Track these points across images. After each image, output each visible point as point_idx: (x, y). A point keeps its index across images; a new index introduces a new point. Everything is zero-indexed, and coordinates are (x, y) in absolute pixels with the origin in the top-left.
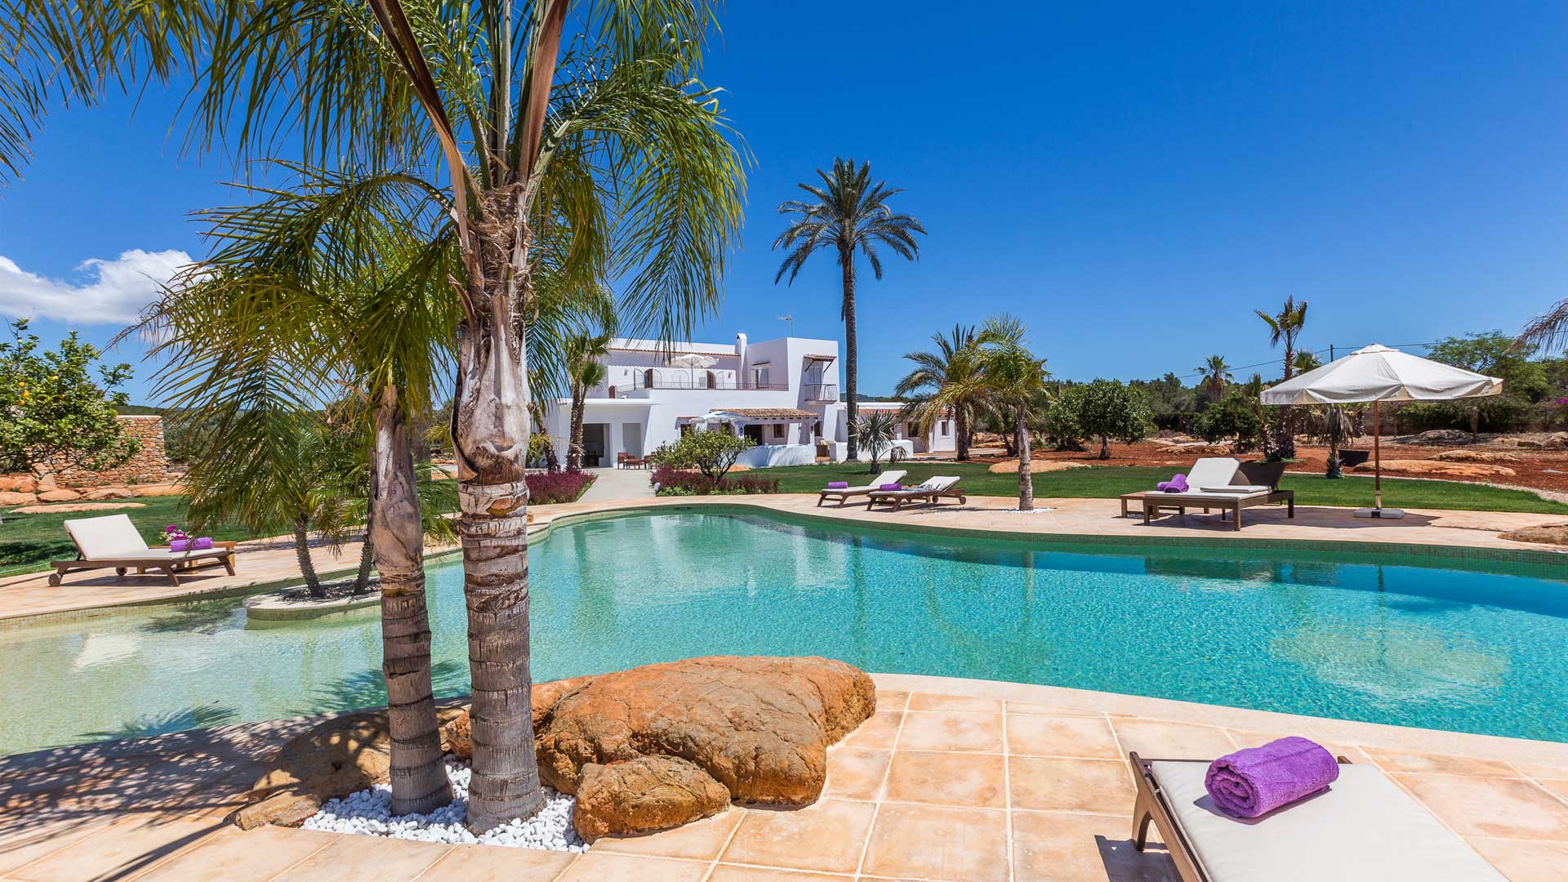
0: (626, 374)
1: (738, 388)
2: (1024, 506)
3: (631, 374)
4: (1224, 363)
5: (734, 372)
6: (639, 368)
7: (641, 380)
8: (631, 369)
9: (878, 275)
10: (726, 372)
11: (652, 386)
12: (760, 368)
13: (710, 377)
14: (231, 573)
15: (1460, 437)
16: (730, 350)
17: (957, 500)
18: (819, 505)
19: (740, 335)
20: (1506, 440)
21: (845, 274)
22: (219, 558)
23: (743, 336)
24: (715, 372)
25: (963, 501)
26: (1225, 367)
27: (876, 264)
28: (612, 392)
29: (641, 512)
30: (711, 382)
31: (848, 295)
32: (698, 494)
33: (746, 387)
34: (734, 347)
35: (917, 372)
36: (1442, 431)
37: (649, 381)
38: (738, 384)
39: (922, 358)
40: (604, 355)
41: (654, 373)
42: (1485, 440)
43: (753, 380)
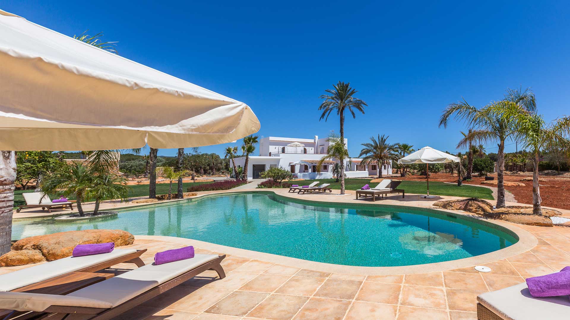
0: (275, 148)
1: (314, 154)
2: (342, 193)
3: (277, 148)
4: (484, 147)
5: (313, 148)
6: (280, 146)
7: (281, 150)
8: (277, 147)
9: (354, 117)
10: (311, 148)
11: (284, 153)
12: (321, 147)
13: (305, 150)
14: (72, 209)
15: (555, 173)
16: (312, 141)
17: (329, 191)
18: (289, 192)
19: (316, 136)
20: (568, 174)
21: (341, 118)
22: (69, 205)
23: (317, 137)
24: (306, 148)
25: (331, 191)
26: (484, 148)
27: (353, 114)
28: (270, 154)
29: (241, 193)
30: (305, 152)
31: (342, 125)
32: (268, 188)
33: (317, 153)
34: (314, 140)
35: (364, 149)
36: (550, 171)
37: (283, 151)
38: (314, 152)
39: (367, 145)
40: (257, 143)
41: (285, 148)
42: (562, 174)
43: (319, 152)
